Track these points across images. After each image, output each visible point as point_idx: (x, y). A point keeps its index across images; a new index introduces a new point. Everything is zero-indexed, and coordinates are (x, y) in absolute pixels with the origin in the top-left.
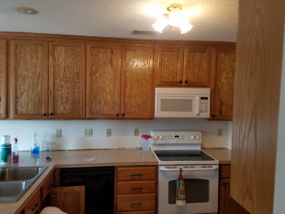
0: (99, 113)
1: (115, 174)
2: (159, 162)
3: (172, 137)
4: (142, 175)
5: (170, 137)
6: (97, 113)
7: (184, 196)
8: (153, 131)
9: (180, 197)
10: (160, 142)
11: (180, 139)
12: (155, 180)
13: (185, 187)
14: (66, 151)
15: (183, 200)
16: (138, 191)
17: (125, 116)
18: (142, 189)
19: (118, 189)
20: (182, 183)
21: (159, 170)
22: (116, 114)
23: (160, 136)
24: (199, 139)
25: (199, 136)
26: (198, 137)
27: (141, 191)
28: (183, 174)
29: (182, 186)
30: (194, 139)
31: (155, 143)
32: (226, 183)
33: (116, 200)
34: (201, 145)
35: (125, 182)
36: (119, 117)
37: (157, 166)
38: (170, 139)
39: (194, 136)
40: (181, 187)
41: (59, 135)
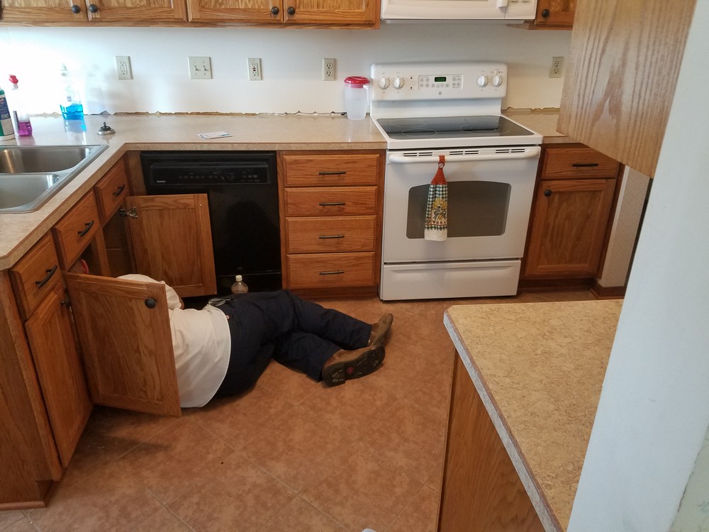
0: (223, 7)
1: (279, 170)
2: (388, 142)
3: (428, 80)
4: (345, 173)
5: (422, 80)
6: (218, 6)
7: (444, 220)
8: (377, 64)
9: (434, 222)
10: (393, 95)
11: (447, 86)
12: (376, 185)
13: (448, 201)
14: (150, 117)
15: (441, 228)
16: (336, 208)
17: (297, 17)
18: (344, 204)
19: (287, 204)
20: (442, 191)
21: (387, 162)
22: (271, 8)
23: (394, 79)
24: (499, 85)
25: (501, 77)
26: (497, 80)
27: (343, 209)
28: (447, 169)
29: (441, 196)
30: (485, 85)
31: (380, 98)
32: (552, 190)
33: (285, 229)
34: (504, 100)
35: (305, 190)
36: (278, 17)
37: (382, 153)
38: (422, 85)
39: (487, 78)
40: (439, 200)
41: (126, 72)
